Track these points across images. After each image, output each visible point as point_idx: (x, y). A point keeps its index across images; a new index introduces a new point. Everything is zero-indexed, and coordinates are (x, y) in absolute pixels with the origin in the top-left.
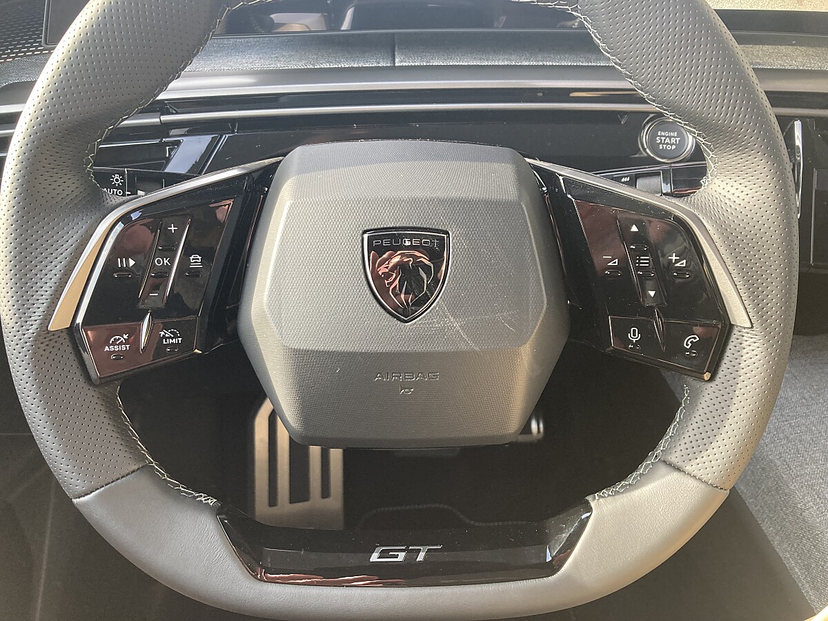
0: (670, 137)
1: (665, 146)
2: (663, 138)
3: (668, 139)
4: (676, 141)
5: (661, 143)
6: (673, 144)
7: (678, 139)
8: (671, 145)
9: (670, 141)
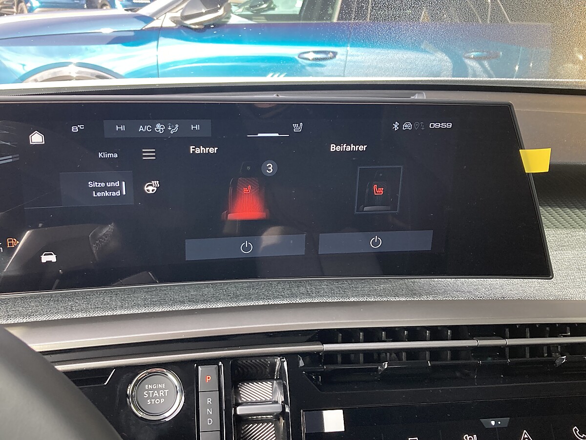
0: (158, 390)
1: (153, 400)
2: (151, 392)
3: (156, 391)
4: (165, 392)
5: (149, 398)
6: (162, 397)
7: (166, 391)
8: (160, 398)
9: (159, 395)
